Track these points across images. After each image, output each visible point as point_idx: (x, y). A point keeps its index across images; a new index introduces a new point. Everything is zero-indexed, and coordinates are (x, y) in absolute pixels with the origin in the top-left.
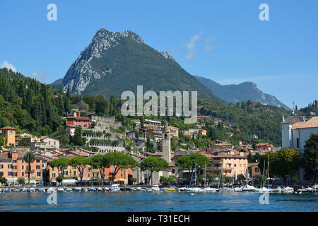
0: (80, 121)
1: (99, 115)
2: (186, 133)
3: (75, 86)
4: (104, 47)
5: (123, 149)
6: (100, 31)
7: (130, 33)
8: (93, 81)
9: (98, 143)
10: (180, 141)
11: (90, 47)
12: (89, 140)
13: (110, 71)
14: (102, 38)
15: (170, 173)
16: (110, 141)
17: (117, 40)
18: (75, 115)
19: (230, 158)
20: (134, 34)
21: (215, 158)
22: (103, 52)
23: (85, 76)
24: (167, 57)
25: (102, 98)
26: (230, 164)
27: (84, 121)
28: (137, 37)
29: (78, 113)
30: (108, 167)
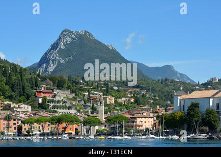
0: (46, 93)
1: (59, 89)
2: (120, 100)
3: (46, 68)
4: (67, 41)
5: (75, 111)
6: (65, 31)
7: (86, 32)
8: (59, 65)
9: (58, 107)
10: (115, 106)
11: (57, 42)
12: (52, 106)
13: (71, 58)
14: (66, 35)
15: (103, 128)
16: (66, 106)
17: (77, 37)
18: (43, 89)
19: (142, 118)
20: (89, 33)
21: (132, 118)
22: (66, 44)
23: (53, 61)
24: (111, 49)
25: (62, 77)
26: (142, 121)
27: (49, 93)
28: (90, 34)
29: (44, 88)
30: (61, 124)
